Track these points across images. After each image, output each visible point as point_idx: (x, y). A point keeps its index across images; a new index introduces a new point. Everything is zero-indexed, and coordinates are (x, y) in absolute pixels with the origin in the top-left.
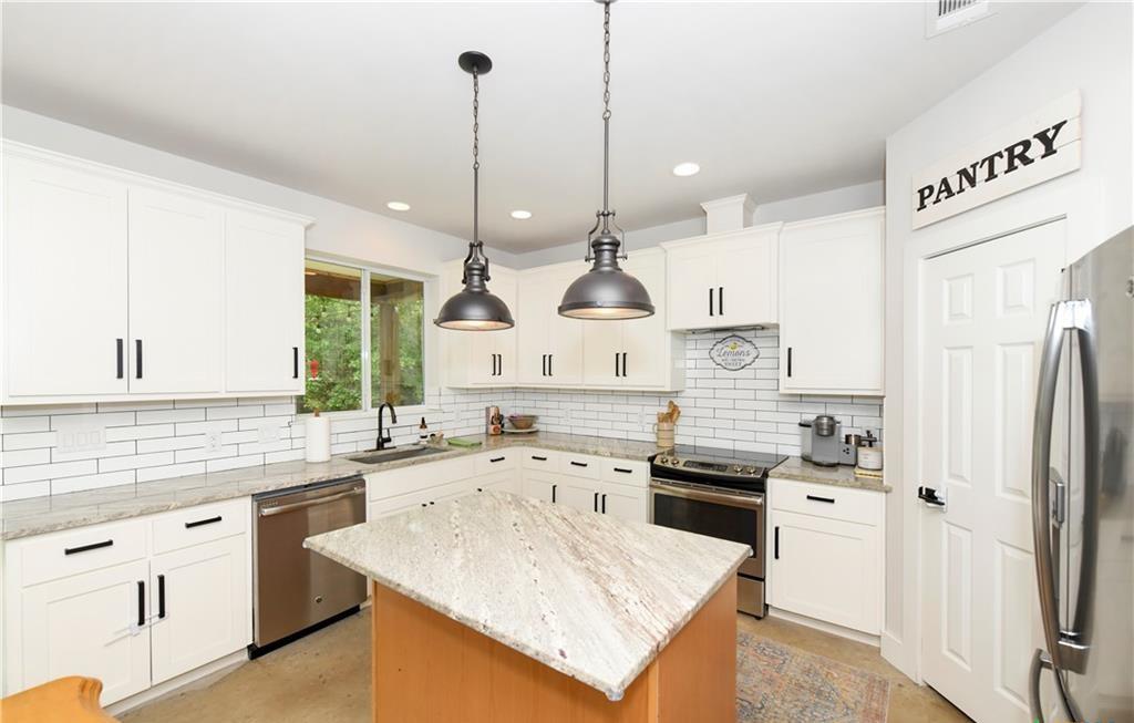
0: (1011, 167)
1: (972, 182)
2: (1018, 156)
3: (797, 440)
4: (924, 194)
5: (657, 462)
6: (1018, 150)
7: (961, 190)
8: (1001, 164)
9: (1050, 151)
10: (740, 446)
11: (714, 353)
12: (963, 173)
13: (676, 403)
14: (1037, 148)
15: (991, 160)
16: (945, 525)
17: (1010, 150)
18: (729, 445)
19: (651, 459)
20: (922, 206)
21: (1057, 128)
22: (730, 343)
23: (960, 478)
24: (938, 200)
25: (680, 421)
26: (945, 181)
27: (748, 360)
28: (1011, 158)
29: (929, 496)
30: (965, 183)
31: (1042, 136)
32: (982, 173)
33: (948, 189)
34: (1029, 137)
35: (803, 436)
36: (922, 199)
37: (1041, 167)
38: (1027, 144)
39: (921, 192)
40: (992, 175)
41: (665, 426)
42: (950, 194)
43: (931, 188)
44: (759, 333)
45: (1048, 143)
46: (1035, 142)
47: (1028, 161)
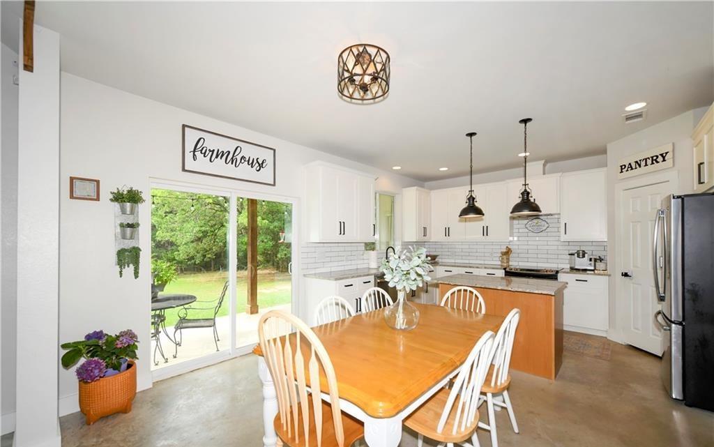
0: (653, 163)
1: (640, 166)
2: (654, 160)
3: (567, 261)
4: (622, 167)
5: (508, 270)
6: (655, 158)
7: (636, 168)
8: (649, 162)
9: (664, 160)
11: (528, 226)
12: (636, 162)
13: (510, 248)
14: (660, 159)
15: (646, 159)
16: (632, 285)
17: (652, 157)
19: (505, 269)
20: (622, 172)
21: (666, 153)
22: (535, 221)
23: (637, 267)
24: (627, 170)
25: (512, 255)
26: (630, 164)
28: (653, 160)
29: (626, 275)
30: (637, 166)
31: (662, 155)
32: (643, 163)
33: (631, 167)
34: (658, 154)
36: (622, 169)
37: (661, 165)
38: (657, 157)
39: (621, 166)
40: (646, 165)
41: (505, 256)
42: (632, 169)
43: (625, 166)
44: (549, 217)
45: (664, 157)
46: (660, 156)
47: (657, 162)
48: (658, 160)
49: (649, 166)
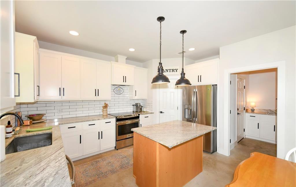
0: (172, 72)
1: (167, 71)
3: (132, 108)
5: (118, 117)
7: (166, 72)
8: (171, 71)
9: (176, 71)
10: (120, 112)
11: (115, 91)
12: (166, 70)
13: (106, 103)
14: (175, 71)
17: (172, 70)
18: (118, 112)
21: (177, 69)
22: (118, 88)
25: (108, 108)
27: (122, 92)
29: (161, 112)
31: (176, 69)
32: (169, 71)
35: (134, 108)
37: (176, 73)
38: (174, 70)
40: (170, 72)
41: (105, 109)
44: (124, 87)
45: (176, 70)
46: (175, 70)
47: (174, 72)
48: (174, 71)
49: (171, 72)
